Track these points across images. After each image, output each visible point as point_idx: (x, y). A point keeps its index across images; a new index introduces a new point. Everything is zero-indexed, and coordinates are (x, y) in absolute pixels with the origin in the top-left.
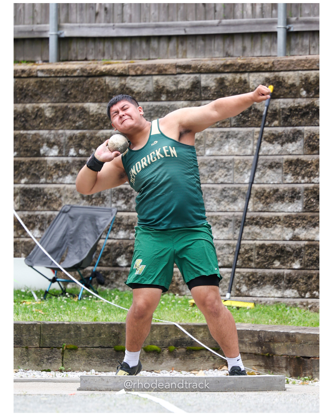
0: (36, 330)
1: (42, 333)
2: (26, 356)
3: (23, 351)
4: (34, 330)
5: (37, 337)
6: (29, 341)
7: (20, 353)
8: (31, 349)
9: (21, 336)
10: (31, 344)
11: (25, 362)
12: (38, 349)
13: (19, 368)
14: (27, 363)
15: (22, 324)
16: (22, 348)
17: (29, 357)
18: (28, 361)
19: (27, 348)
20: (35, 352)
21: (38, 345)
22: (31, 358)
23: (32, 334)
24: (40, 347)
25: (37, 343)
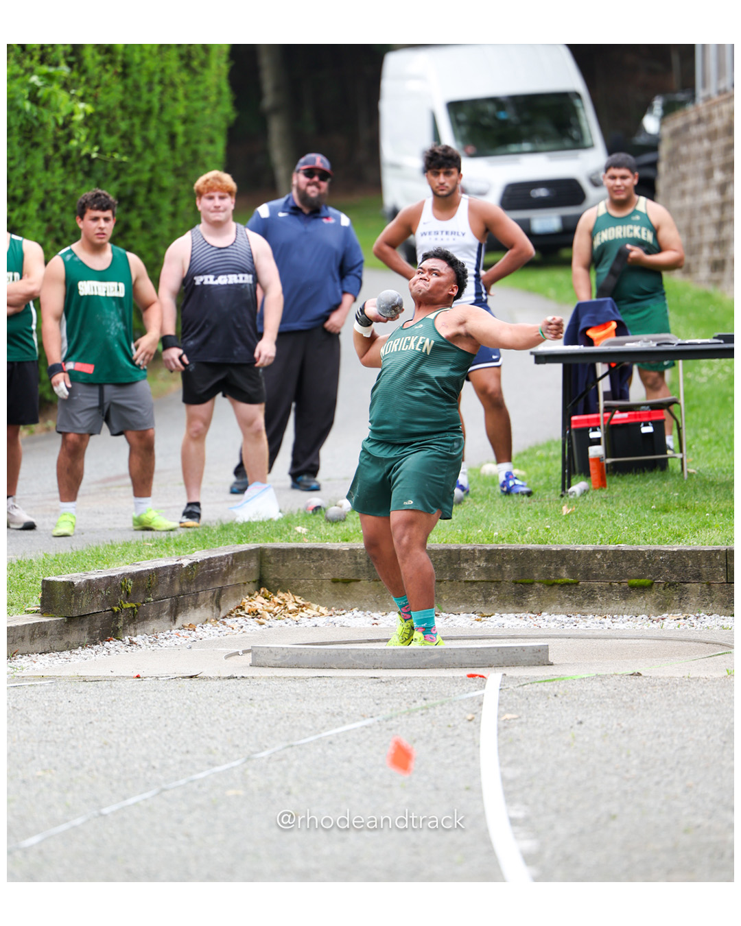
0: (720, 559)
1: (728, 563)
2: (709, 595)
3: (703, 589)
4: (717, 560)
5: (721, 569)
6: (710, 574)
7: (699, 591)
8: (714, 585)
9: (700, 567)
10: (714, 578)
11: (708, 604)
12: (725, 585)
13: (699, 612)
14: (711, 605)
15: (699, 551)
16: (702, 585)
17: (713, 597)
18: (712, 602)
19: (709, 585)
20: (720, 590)
21: (724, 580)
22: (716, 597)
23: (714, 565)
24: (727, 583)
25: (723, 577)
